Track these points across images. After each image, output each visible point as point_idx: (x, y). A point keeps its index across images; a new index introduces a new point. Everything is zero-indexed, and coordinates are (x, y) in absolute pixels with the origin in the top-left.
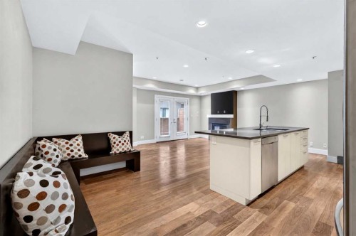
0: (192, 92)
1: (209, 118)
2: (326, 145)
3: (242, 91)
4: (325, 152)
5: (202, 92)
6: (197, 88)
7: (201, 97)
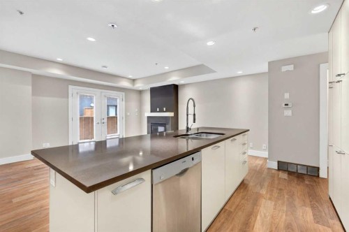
0: (125, 84)
1: (148, 117)
2: (265, 145)
3: (183, 85)
4: (265, 154)
5: (139, 86)
6: (134, 81)
7: (140, 92)
